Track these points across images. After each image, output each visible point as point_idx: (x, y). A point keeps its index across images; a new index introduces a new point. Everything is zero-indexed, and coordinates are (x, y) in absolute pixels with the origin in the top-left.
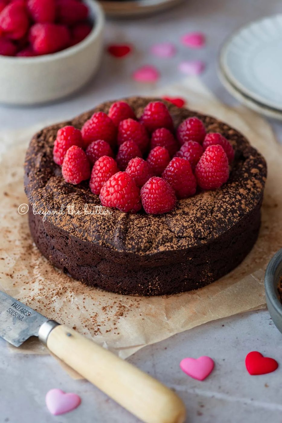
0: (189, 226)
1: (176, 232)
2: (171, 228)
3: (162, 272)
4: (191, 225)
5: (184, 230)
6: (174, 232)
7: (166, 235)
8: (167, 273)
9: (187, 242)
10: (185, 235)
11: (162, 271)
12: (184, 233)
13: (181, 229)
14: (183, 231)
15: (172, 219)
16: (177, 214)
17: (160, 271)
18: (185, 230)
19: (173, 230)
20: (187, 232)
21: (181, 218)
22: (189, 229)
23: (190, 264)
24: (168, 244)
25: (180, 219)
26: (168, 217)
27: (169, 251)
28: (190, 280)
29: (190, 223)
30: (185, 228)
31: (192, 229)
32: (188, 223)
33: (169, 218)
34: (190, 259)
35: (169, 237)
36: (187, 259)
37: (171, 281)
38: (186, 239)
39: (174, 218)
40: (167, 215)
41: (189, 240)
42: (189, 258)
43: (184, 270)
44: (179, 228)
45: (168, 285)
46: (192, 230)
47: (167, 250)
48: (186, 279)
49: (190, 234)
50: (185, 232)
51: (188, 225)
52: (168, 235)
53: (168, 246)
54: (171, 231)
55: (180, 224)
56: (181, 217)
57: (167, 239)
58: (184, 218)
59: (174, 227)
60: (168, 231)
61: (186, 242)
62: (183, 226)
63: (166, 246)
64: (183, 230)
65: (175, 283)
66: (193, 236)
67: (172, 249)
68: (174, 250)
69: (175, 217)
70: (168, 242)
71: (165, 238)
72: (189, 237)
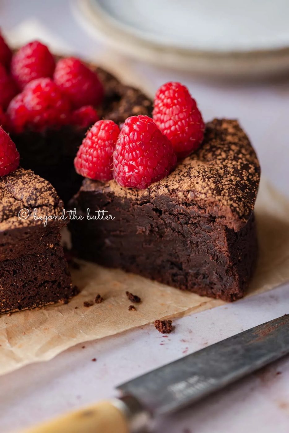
0: (44, 189)
1: (24, 200)
2: (16, 195)
3: (8, 271)
4: (48, 186)
5: (38, 194)
6: (21, 200)
7: (9, 204)
8: (15, 272)
9: (45, 213)
10: (39, 202)
11: (6, 269)
12: (38, 200)
13: (32, 193)
14: (37, 197)
15: (16, 182)
16: (24, 175)
17: (4, 270)
18: (40, 195)
19: (19, 197)
20: (42, 198)
21: (32, 179)
22: (45, 193)
23: (52, 255)
24: (14, 219)
25: (29, 180)
26: (10, 180)
27: (16, 229)
28: (54, 282)
29: (46, 184)
30: (40, 191)
31: (50, 192)
32: (43, 184)
33: (12, 181)
34: (51, 246)
35: (13, 208)
36: (46, 246)
37: (24, 286)
38: (42, 209)
39: (18, 181)
40: (7, 177)
41: (47, 210)
42: (49, 245)
43: (43, 265)
44: (29, 192)
45: (19, 294)
46: (50, 194)
47: (13, 227)
48: (47, 282)
49: (48, 200)
50: (39, 197)
51: (43, 187)
52: (12, 205)
53: (13, 222)
54: (16, 199)
55: (30, 187)
56: (31, 177)
57: (11, 211)
58: (36, 178)
59: (21, 193)
60: (12, 200)
61: (43, 214)
62: (36, 189)
63: (10, 222)
64: (36, 195)
65: (29, 289)
66: (53, 204)
67: (21, 226)
68: (24, 228)
69: (21, 178)
70: (13, 216)
71: (8, 210)
72: (47, 206)
